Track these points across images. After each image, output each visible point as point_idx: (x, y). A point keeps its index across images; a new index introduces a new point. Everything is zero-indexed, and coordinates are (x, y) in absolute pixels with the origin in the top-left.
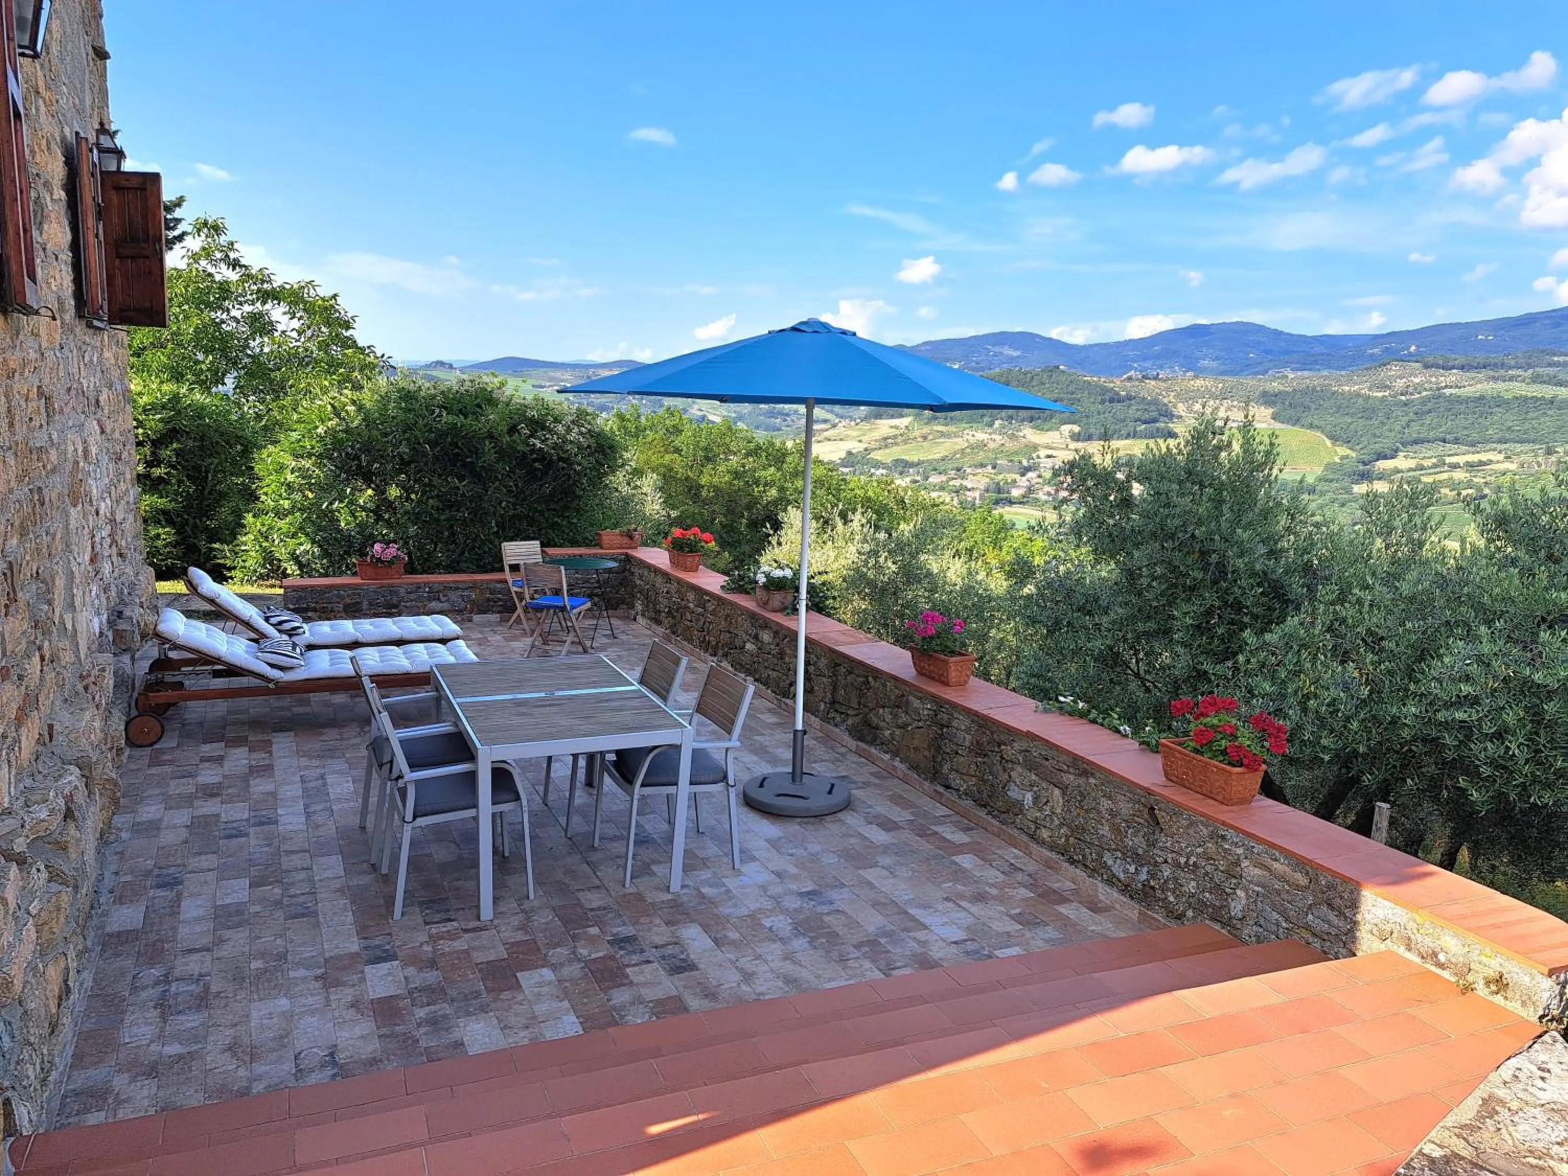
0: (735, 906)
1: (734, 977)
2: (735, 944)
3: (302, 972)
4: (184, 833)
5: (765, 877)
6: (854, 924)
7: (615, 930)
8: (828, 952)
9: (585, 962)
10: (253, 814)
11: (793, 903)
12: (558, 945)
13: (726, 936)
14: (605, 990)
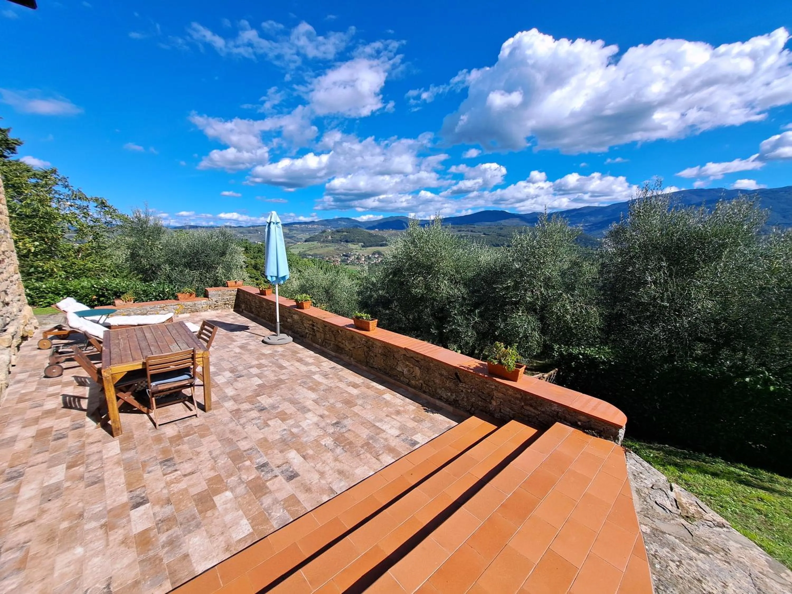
0: (307, 436)
1: (316, 477)
2: (312, 457)
3: (93, 524)
4: (31, 441)
5: (316, 419)
6: (357, 436)
7: (258, 461)
8: (351, 453)
9: (246, 483)
10: (73, 423)
11: (331, 430)
12: (232, 475)
13: (307, 454)
14: (259, 498)
